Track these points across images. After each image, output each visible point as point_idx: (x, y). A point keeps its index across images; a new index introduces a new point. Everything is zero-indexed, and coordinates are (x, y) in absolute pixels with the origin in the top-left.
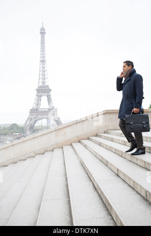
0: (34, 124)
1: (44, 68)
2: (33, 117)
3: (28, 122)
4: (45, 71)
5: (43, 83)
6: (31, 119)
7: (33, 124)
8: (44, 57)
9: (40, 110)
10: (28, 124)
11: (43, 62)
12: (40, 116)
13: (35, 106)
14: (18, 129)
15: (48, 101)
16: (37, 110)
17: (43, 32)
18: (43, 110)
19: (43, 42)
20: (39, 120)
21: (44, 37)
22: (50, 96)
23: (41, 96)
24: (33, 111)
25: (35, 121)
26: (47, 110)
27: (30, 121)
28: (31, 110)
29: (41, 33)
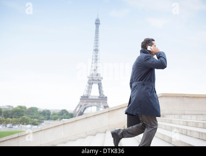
0: (84, 111)
1: (96, 56)
2: (83, 104)
3: (78, 108)
4: (97, 60)
5: (95, 70)
6: (81, 106)
7: (82, 111)
8: (97, 46)
9: (90, 97)
10: (77, 110)
11: (96, 50)
12: (90, 104)
13: (85, 94)
14: (67, 115)
15: (99, 88)
16: (87, 97)
17: (97, 23)
18: (94, 98)
19: (97, 32)
20: (88, 107)
21: (98, 27)
22: (101, 84)
23: (92, 84)
24: (84, 98)
25: (85, 108)
26: (97, 98)
27: (80, 108)
28: (82, 97)
29: (96, 24)
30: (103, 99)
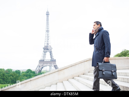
0: (41, 70)
1: (48, 35)
2: (41, 65)
3: (38, 68)
4: (48, 37)
5: (48, 44)
6: (40, 66)
7: (41, 69)
8: (48, 29)
9: (45, 61)
10: (37, 69)
11: (48, 31)
12: (45, 65)
13: (42, 58)
14: (31, 72)
15: (50, 55)
16: (43, 60)
17: (48, 14)
18: (47, 61)
19: (48, 20)
20: (44, 66)
21: (48, 17)
22: (51, 52)
23: (46, 52)
24: (42, 61)
25: (42, 68)
26: (50, 61)
27: (39, 67)
28: (40, 60)
29: (47, 14)
30: (53, 61)
